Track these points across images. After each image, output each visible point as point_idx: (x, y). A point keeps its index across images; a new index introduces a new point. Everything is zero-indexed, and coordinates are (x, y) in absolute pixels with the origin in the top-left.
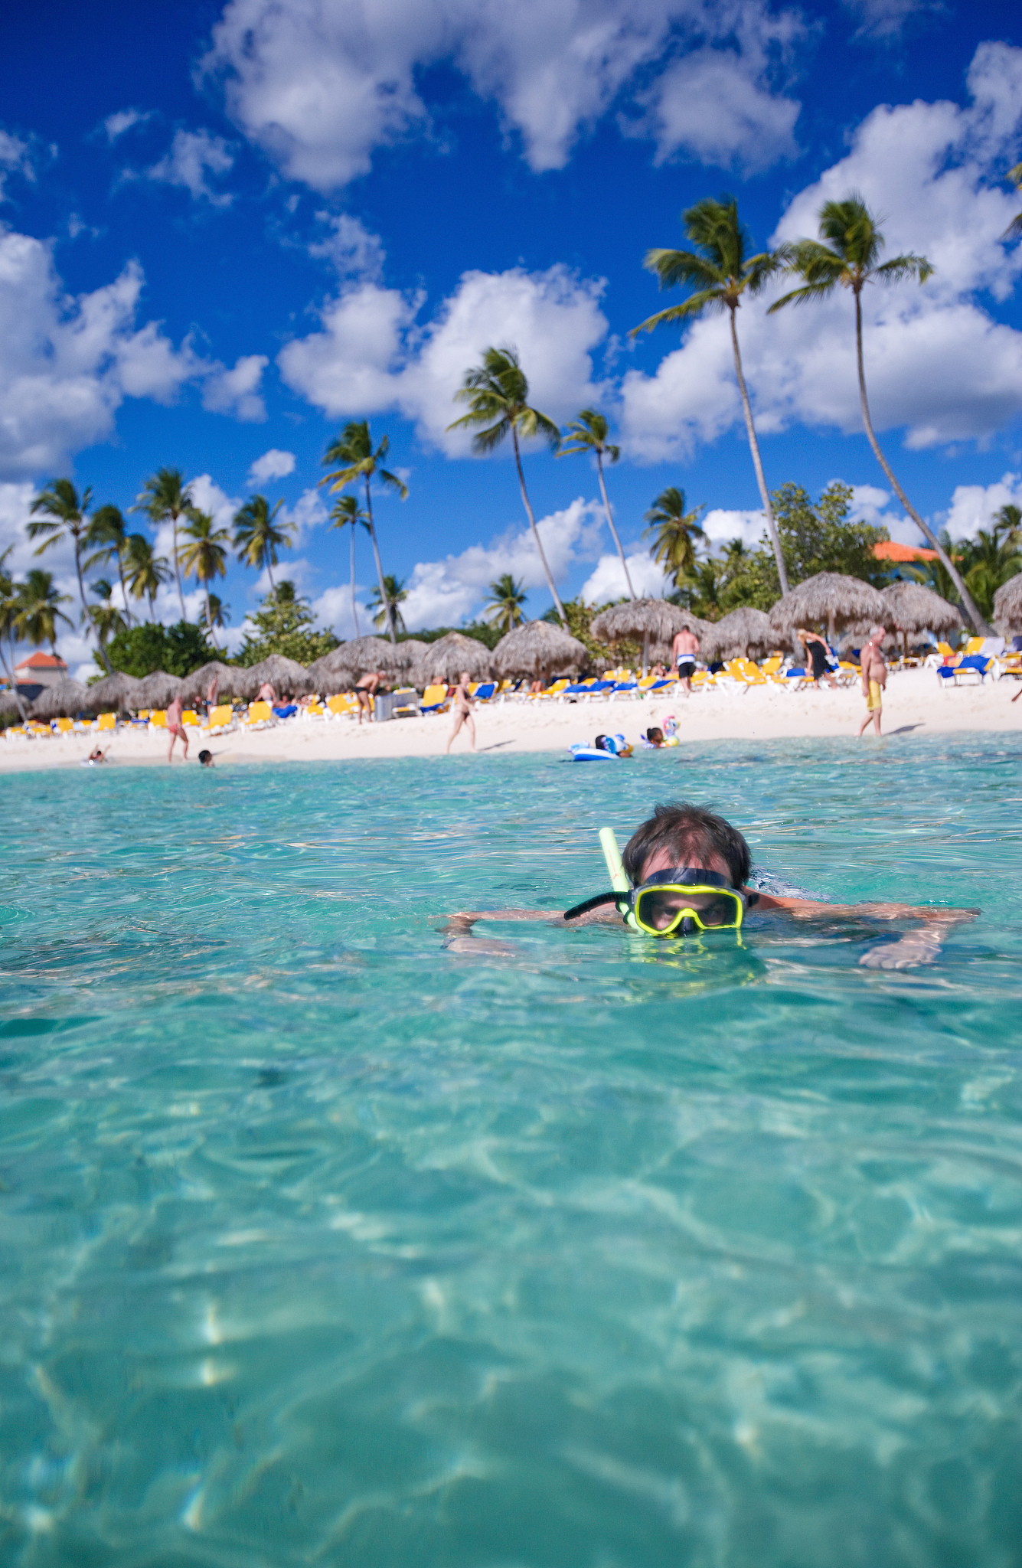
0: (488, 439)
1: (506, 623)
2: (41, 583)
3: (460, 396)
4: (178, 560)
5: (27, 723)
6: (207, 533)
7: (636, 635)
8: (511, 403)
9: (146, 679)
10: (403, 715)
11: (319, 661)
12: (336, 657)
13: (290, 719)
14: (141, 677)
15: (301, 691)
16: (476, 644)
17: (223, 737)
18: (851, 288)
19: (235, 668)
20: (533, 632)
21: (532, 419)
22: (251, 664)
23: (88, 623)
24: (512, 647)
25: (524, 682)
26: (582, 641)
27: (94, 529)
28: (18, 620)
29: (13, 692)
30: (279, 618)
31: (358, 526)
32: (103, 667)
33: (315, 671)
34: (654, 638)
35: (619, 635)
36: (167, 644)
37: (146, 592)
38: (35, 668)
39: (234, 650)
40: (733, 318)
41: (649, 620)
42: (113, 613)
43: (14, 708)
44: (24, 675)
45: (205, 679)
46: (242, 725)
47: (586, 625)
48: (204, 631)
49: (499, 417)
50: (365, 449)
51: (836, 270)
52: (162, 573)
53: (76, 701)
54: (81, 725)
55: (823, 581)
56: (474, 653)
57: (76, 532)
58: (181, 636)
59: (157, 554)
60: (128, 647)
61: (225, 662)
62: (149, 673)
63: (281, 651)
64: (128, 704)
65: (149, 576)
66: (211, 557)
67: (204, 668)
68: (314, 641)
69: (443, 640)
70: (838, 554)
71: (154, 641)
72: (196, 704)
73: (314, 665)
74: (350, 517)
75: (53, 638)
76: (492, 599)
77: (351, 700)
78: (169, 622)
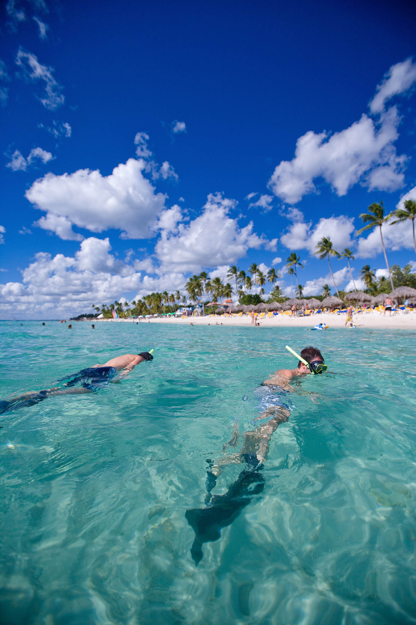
0: (323, 256)
1: (326, 295)
2: (229, 286)
3: (317, 247)
4: (256, 281)
5: (225, 314)
6: (262, 276)
7: (355, 300)
8: (328, 248)
9: (248, 306)
10: (301, 316)
11: (284, 303)
12: (287, 302)
13: (277, 315)
14: (247, 305)
15: (280, 309)
16: (318, 301)
17: (263, 319)
18: (411, 220)
19: (266, 304)
20: (331, 299)
21: (334, 252)
22: (270, 303)
23: (237, 294)
24: (326, 302)
25: (329, 309)
26: (343, 300)
27: (240, 275)
28: (224, 293)
29: (223, 307)
30: (276, 294)
31: (293, 274)
32: (240, 303)
33: (283, 305)
34: (359, 300)
35: (351, 300)
36: (253, 298)
37: (249, 288)
38: (227, 302)
39: (266, 300)
40: (380, 228)
41: (358, 296)
42: (242, 292)
43: (223, 311)
44: (225, 304)
45: (260, 306)
46: (267, 317)
47: (343, 297)
48: (260, 296)
49: (325, 251)
50: (295, 259)
51: (407, 216)
52: (253, 284)
53: (235, 310)
54: (235, 315)
55: (402, 288)
56: (317, 303)
57: (236, 276)
58: (256, 297)
59: (252, 280)
60: (245, 299)
61: (264, 303)
62: (249, 304)
63: (276, 300)
64: (244, 311)
65: (250, 284)
66: (262, 281)
67: (260, 304)
68: (283, 299)
69: (311, 300)
70: (409, 281)
71: (250, 298)
72: (259, 311)
73: (283, 304)
74: (292, 272)
75: (231, 297)
76: (323, 290)
77: (290, 312)
78: (254, 294)
